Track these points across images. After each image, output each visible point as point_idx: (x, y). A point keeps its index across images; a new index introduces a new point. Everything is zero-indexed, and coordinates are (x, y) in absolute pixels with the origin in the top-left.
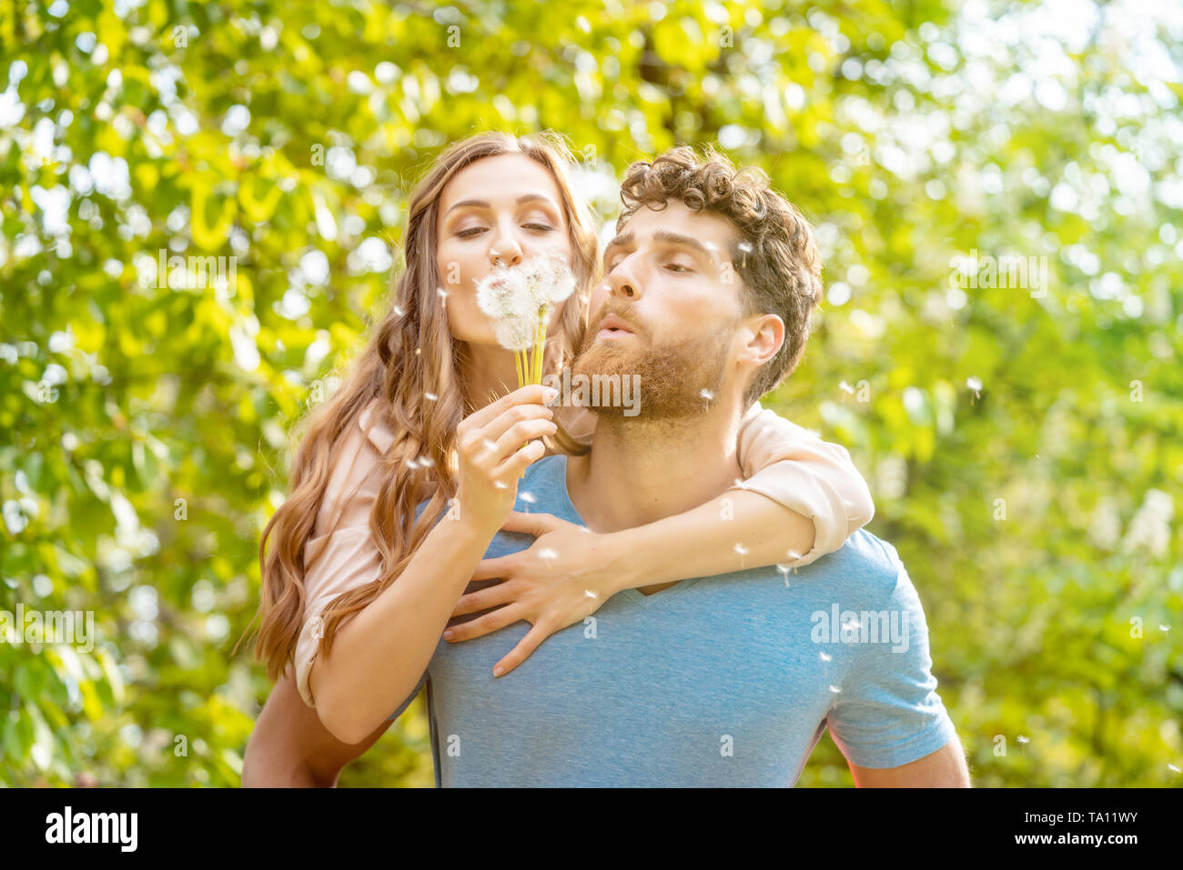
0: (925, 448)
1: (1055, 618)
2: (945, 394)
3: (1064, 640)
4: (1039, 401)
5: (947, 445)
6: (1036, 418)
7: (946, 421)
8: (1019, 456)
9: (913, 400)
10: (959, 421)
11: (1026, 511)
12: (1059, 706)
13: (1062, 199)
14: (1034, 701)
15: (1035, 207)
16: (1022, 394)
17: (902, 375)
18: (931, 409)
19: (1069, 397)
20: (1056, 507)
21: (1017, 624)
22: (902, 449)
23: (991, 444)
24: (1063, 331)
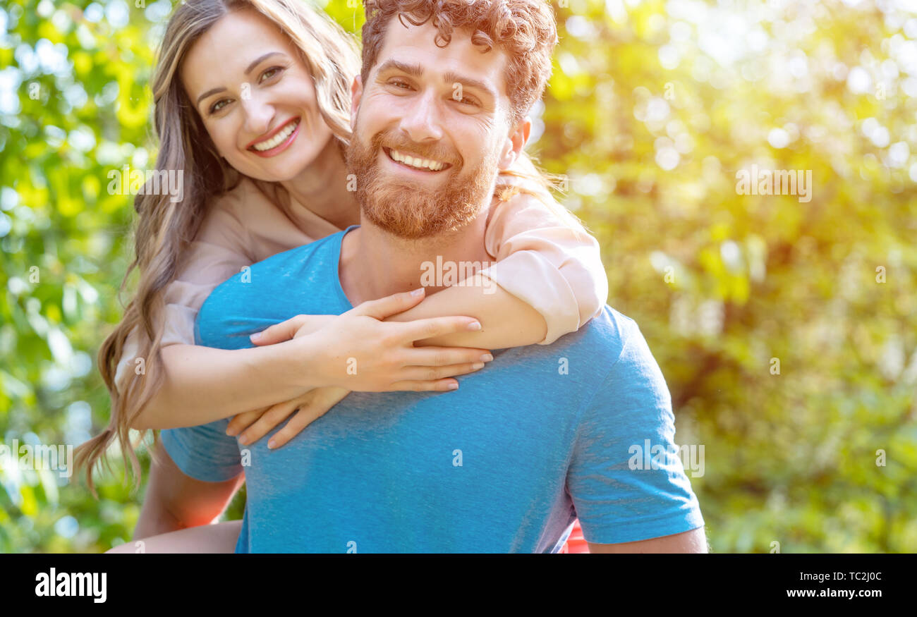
0: (741, 293)
1: (848, 438)
2: (757, 247)
3: (856, 455)
4: (837, 252)
5: (759, 290)
6: (835, 268)
7: (758, 269)
8: (820, 300)
9: (730, 252)
10: (769, 268)
11: (824, 347)
12: (851, 512)
13: (858, 81)
14: (829, 508)
15: (835, 89)
16: (823, 247)
17: (721, 229)
18: (745, 259)
19: (861, 250)
20: (850, 342)
21: (816, 443)
22: (720, 292)
23: (796, 288)
24: (857, 195)
